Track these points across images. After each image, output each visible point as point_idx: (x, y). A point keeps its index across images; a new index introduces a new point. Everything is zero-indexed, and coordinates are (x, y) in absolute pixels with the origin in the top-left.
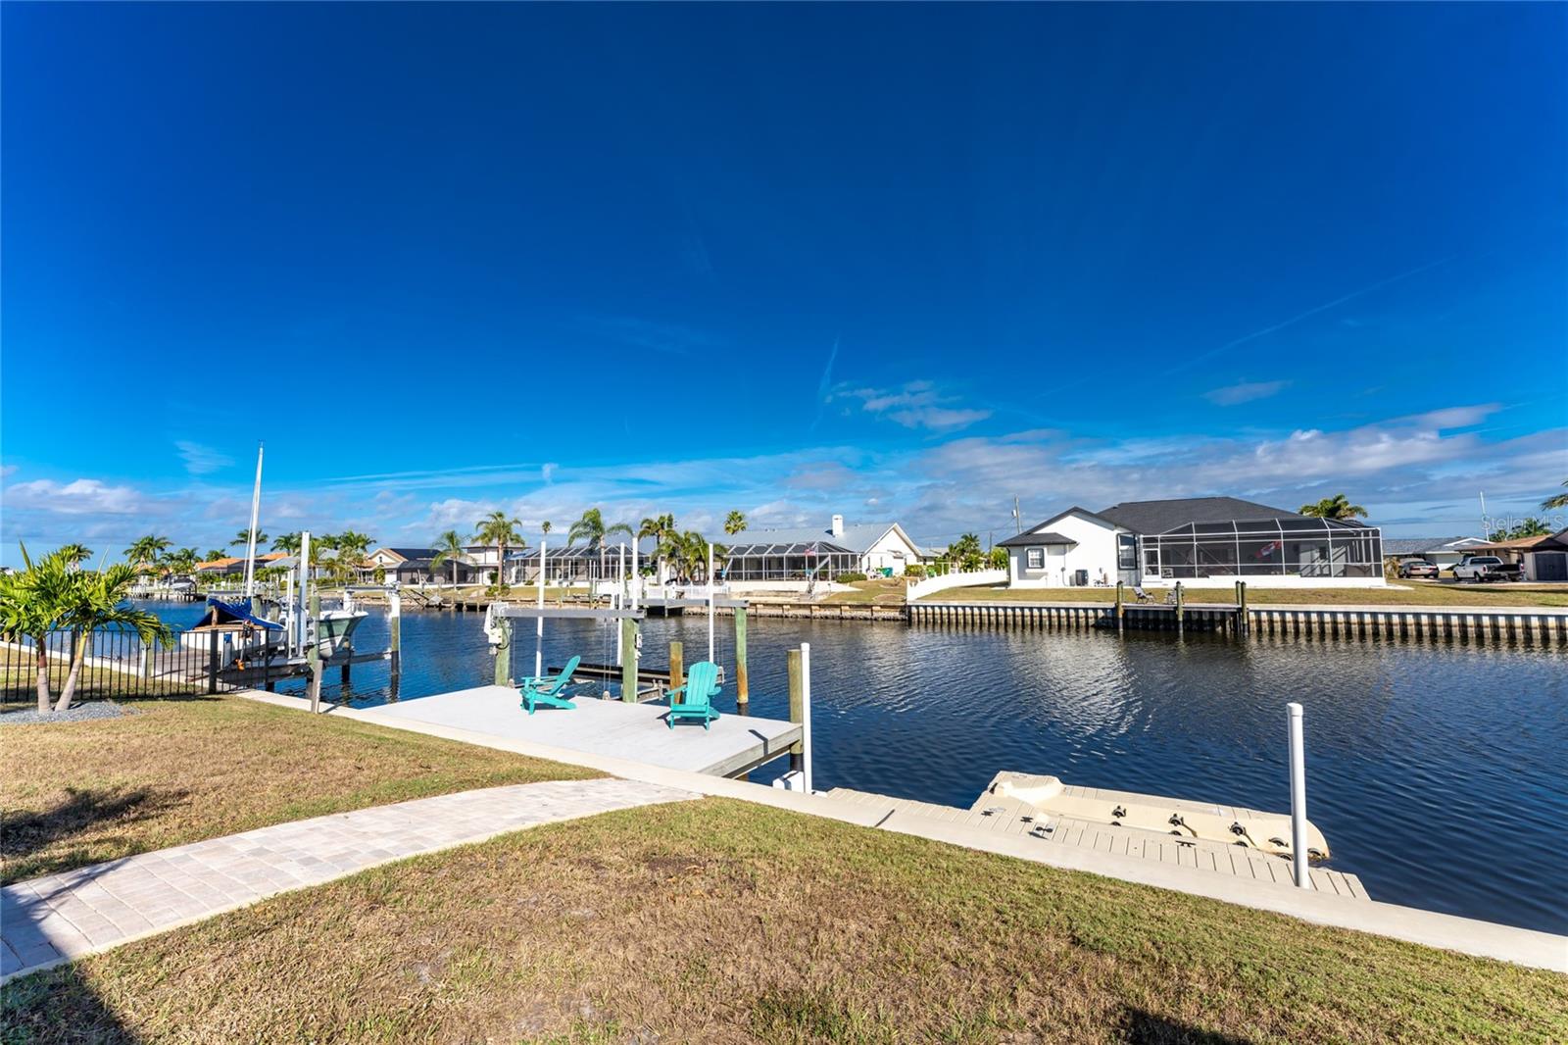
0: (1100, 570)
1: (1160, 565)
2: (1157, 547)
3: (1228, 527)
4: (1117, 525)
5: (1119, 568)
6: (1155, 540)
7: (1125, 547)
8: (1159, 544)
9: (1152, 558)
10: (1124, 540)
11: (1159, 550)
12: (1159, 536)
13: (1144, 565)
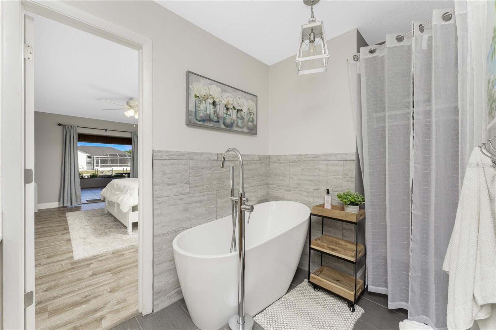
0: (81, 165)
1: (100, 164)
2: (99, 159)
3: (116, 155)
4: (87, 153)
5: (87, 165)
6: (99, 158)
7: (89, 159)
8: (100, 159)
9: (97, 162)
10: (89, 157)
11: (100, 160)
12: (100, 157)
13: (95, 164)
